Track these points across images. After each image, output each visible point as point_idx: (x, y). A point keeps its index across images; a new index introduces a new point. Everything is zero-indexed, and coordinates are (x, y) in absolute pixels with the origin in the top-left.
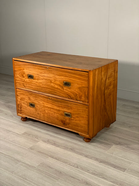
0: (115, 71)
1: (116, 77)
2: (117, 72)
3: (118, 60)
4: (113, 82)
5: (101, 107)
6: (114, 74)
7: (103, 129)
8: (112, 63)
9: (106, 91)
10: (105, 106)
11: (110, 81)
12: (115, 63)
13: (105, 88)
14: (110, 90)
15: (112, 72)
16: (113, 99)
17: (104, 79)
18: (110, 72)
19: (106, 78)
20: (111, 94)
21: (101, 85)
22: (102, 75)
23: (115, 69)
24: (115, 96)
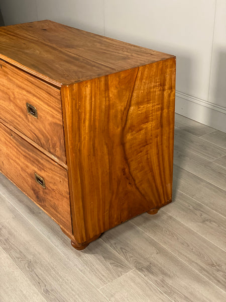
0: (163, 85)
1: (169, 101)
2: (172, 88)
3: (175, 57)
4: (159, 113)
5: (110, 174)
6: (158, 93)
7: (122, 223)
8: (151, 64)
9: (129, 137)
10: (127, 170)
11: (145, 112)
12: (163, 64)
13: (125, 130)
14: (146, 133)
15: (151, 88)
16: (158, 154)
17: (120, 106)
18: (144, 90)
19: (129, 103)
20: (151, 143)
21: (108, 122)
22: (111, 95)
23: (165, 80)
24: (166, 147)
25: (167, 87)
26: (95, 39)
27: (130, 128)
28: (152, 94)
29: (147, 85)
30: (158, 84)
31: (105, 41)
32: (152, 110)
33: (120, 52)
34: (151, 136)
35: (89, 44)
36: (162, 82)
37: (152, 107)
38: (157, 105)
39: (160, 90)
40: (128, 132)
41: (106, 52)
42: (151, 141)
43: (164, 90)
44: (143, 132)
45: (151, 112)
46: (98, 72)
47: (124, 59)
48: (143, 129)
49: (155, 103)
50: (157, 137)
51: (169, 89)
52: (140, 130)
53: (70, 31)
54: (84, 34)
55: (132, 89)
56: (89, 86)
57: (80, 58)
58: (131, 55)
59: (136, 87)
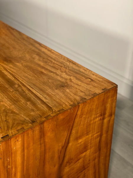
0: (103, 114)
2: (112, 114)
3: (116, 86)
4: (98, 139)
6: (97, 123)
9: (66, 170)
11: (84, 143)
12: (104, 96)
13: (63, 166)
14: (84, 161)
15: (91, 121)
16: (95, 173)
17: (58, 147)
18: (84, 125)
19: (67, 141)
20: (88, 167)
21: (44, 165)
22: (47, 140)
23: (105, 109)
24: (103, 164)
25: (107, 115)
26: (33, 48)
27: (67, 162)
28: (91, 126)
29: (87, 120)
30: (98, 115)
31: (44, 52)
32: (91, 140)
33: (59, 72)
34: (89, 160)
35: (28, 57)
36: (103, 112)
37: (92, 136)
38: (96, 133)
39: (100, 120)
40: (66, 166)
41: (43, 71)
42: (89, 165)
43: (104, 119)
44: (81, 161)
45: (90, 141)
46: (32, 113)
47: (63, 86)
48: (81, 158)
49: (94, 132)
50: (94, 160)
51: (109, 116)
52: (78, 160)
53: (12, 34)
54: (24, 39)
55: (71, 128)
56: (20, 140)
57: (16, 82)
58: (70, 79)
59: (75, 124)
